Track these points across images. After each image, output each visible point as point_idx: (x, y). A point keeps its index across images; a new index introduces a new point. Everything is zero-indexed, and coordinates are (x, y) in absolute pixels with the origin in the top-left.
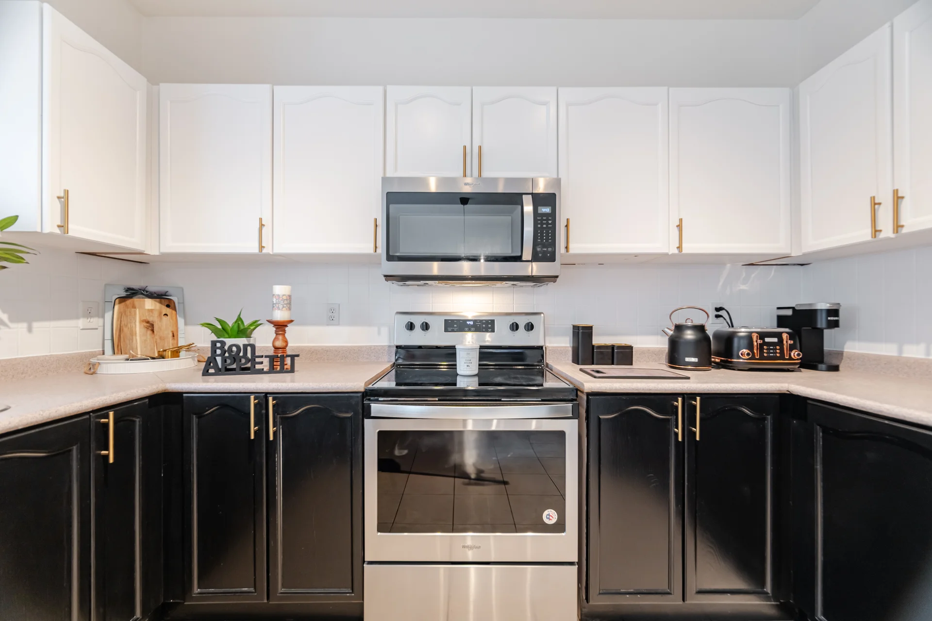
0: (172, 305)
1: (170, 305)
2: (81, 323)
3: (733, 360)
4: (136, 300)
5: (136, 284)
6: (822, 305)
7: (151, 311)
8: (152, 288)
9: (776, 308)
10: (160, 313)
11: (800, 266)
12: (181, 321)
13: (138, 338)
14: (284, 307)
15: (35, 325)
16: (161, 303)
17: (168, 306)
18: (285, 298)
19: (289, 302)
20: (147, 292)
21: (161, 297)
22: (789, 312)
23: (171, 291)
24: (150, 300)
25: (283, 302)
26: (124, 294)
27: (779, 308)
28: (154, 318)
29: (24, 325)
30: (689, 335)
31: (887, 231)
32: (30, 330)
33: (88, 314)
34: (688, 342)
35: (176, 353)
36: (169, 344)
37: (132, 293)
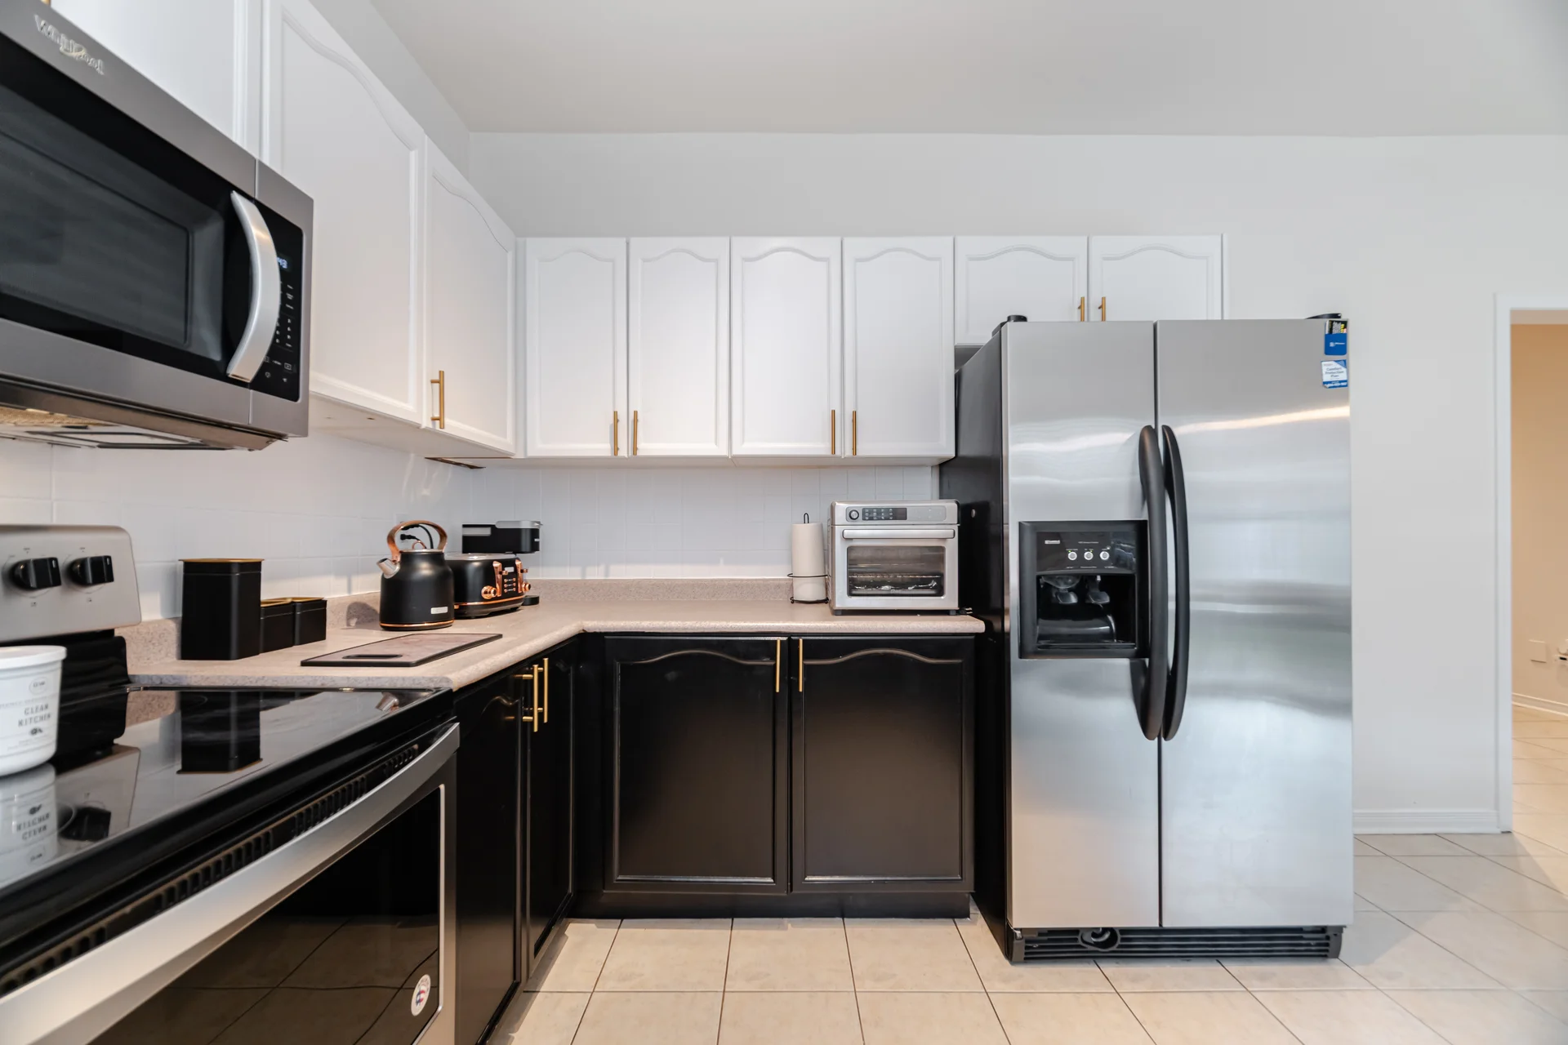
3: (469, 604)
6: (526, 525)
9: (461, 526)
11: (469, 469)
22: (487, 532)
27: (465, 526)
30: (425, 570)
31: (623, 452)
34: (425, 581)
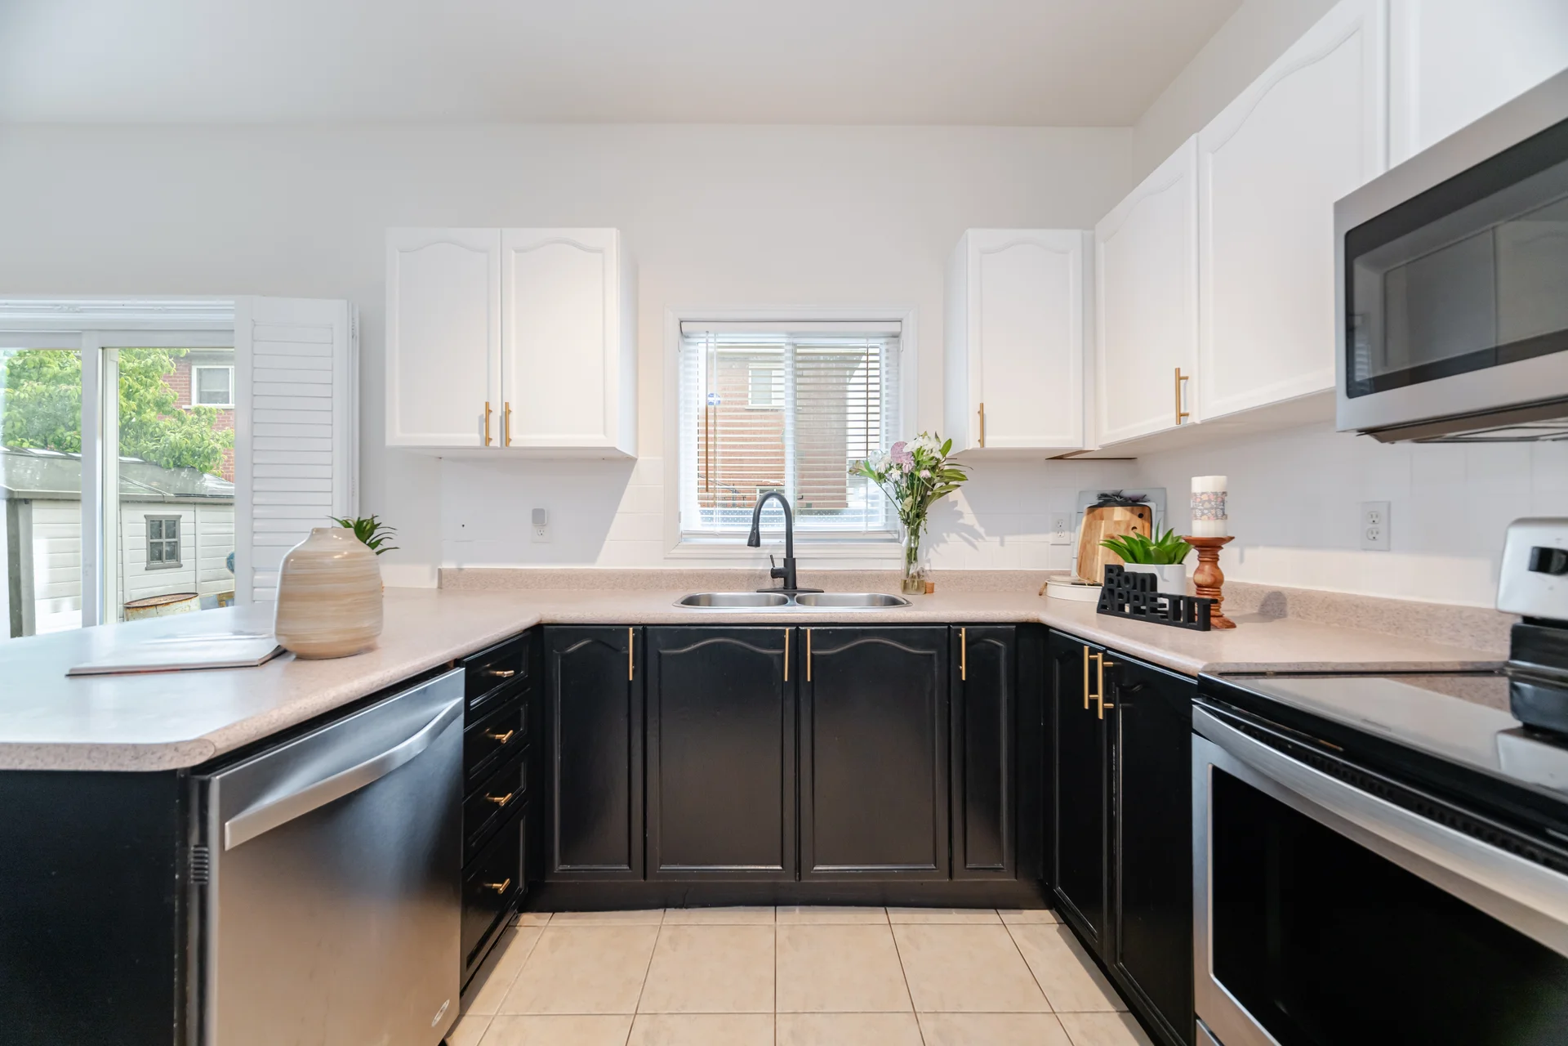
0: (1146, 514)
1: (1144, 514)
2: (1051, 537)
4: (1107, 510)
7: (1118, 523)
8: (1128, 492)
10: (1128, 526)
13: (1100, 558)
14: (1203, 514)
15: (1008, 538)
16: (1132, 512)
17: (1141, 516)
18: (1207, 499)
19: (1221, 504)
20: (1121, 497)
21: (1135, 503)
23: (1150, 494)
24: (1119, 508)
25: (1202, 506)
26: (1095, 502)
29: (998, 539)
32: (1002, 543)
33: (1059, 527)
37: (1105, 501)
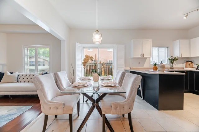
1: (192, 62)
4: (188, 62)
5: (188, 60)
8: (190, 61)
12: (194, 64)
13: (188, 66)
21: (191, 62)
28: (190, 64)
29: (177, 65)
33: (182, 64)
35: (193, 68)
36: (192, 67)
37: (187, 61)
